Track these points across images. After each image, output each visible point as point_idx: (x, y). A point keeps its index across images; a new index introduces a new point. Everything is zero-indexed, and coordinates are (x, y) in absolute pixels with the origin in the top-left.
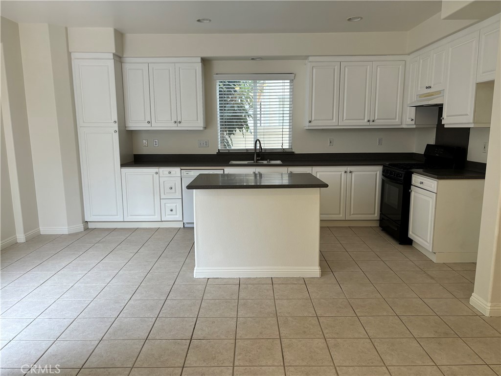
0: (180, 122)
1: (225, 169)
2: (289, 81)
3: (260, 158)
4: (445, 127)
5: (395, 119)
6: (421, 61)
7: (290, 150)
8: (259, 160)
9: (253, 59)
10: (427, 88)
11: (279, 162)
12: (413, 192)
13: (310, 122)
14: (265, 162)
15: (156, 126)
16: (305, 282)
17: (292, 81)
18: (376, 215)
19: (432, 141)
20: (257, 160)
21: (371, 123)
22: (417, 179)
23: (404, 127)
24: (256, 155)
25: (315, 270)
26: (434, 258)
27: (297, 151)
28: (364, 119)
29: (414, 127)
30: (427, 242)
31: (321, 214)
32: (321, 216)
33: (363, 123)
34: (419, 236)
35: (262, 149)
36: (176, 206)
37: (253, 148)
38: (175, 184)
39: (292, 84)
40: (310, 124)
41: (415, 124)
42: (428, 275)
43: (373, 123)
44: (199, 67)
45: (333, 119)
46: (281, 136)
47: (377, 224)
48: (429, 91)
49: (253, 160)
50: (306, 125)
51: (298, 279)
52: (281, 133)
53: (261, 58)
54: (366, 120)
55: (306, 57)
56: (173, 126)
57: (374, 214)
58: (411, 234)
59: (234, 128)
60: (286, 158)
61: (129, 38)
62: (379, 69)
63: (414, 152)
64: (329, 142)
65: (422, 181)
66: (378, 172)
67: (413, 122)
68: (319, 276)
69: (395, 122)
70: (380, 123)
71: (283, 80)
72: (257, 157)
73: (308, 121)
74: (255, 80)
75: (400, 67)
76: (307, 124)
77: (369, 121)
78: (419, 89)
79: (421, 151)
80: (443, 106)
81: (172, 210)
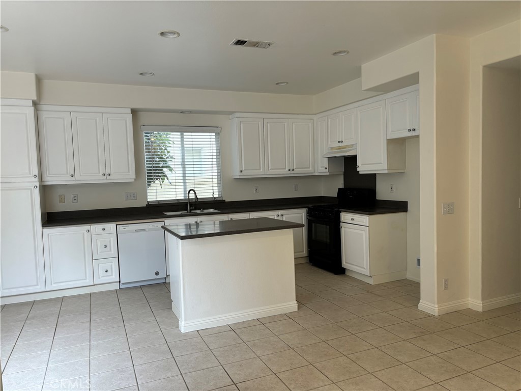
0: (109, 175)
1: (165, 221)
2: (214, 134)
4: (360, 173)
5: (309, 168)
6: (330, 120)
7: (221, 199)
9: (181, 112)
10: (339, 142)
11: (211, 211)
12: (343, 228)
13: (241, 171)
14: (199, 212)
15: (81, 179)
16: (288, 316)
17: (217, 134)
18: (304, 252)
19: (342, 186)
20: (191, 210)
21: (291, 172)
22: (346, 217)
23: (316, 174)
24: (190, 205)
25: (293, 305)
26: (371, 281)
27: (228, 199)
28: (285, 169)
29: (328, 174)
30: (364, 268)
31: (295, 253)
32: (296, 254)
33: (284, 172)
34: (354, 265)
35: (197, 198)
36: (111, 265)
37: (194, 197)
38: (110, 242)
39: (218, 137)
40: (242, 174)
41: (329, 172)
42: (375, 294)
43: (293, 172)
44: (129, 118)
45: (260, 169)
46: (211, 185)
47: (306, 260)
48: (340, 144)
49: (186, 209)
50: (237, 175)
51: (282, 315)
52: (211, 182)
53: (191, 112)
54: (287, 170)
55: (231, 113)
56: (102, 178)
57: (303, 251)
58: (344, 264)
59: (152, 179)
60: (217, 206)
61: (47, 84)
62: (294, 125)
64: (254, 190)
65: (353, 218)
66: (303, 214)
67: (327, 170)
68: (297, 310)
69: (309, 171)
70: (299, 172)
71: (210, 132)
72: (190, 207)
73: (239, 171)
74: (182, 132)
75: (310, 124)
76: (239, 174)
77: (290, 170)
78: (330, 143)
79: (335, 194)
80: (356, 157)
81: (107, 271)
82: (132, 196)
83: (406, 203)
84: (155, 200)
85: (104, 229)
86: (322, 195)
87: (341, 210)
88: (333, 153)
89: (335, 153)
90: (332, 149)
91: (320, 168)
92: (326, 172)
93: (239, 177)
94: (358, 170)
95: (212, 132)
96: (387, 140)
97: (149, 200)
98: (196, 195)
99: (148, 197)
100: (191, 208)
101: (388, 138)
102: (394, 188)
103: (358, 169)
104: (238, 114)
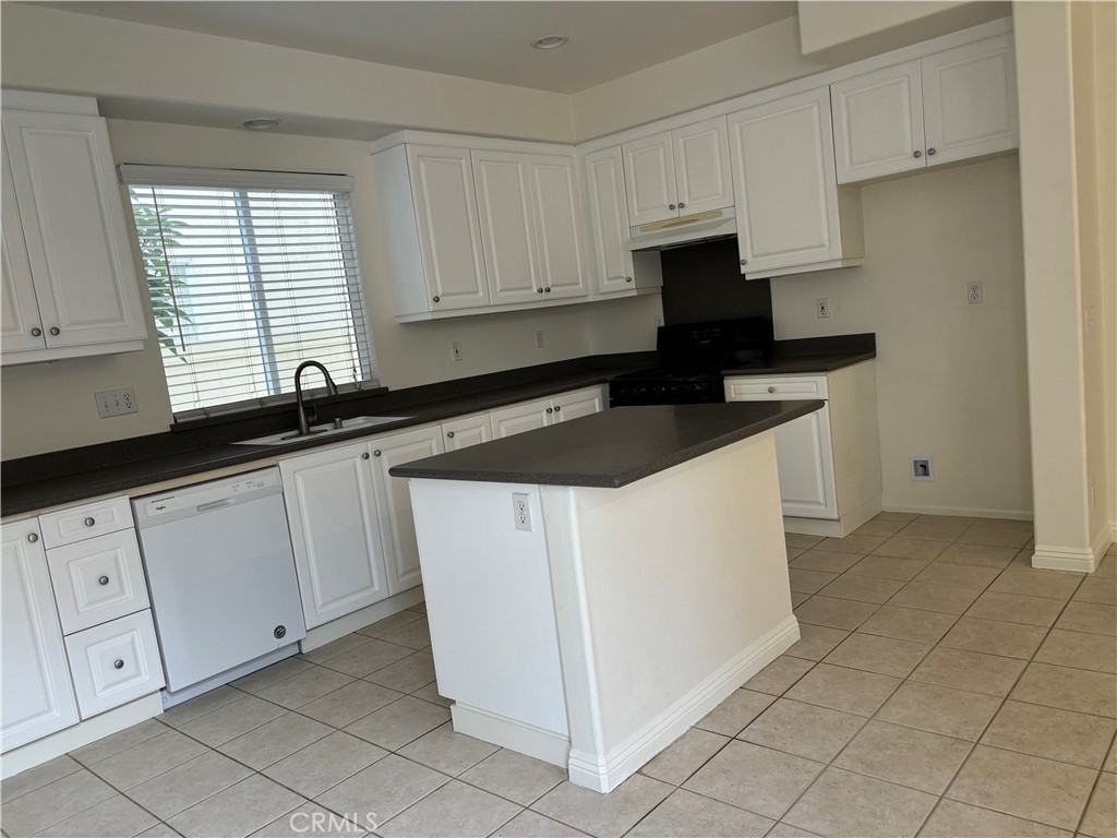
2: (331, 196)
3: (315, 418)
4: (745, 279)
6: (631, 154)
7: (374, 386)
8: (314, 424)
10: (671, 207)
13: (437, 300)
14: (329, 429)
20: (309, 425)
21: (544, 295)
24: (304, 409)
28: (530, 287)
29: (635, 293)
33: (527, 297)
35: (335, 387)
36: (133, 641)
38: (117, 561)
39: (341, 205)
40: (437, 305)
41: (638, 287)
43: (549, 296)
45: (478, 291)
49: (295, 425)
50: (423, 310)
54: (535, 290)
63: (592, 354)
66: (596, 400)
67: (633, 284)
70: (561, 295)
72: (306, 416)
73: (431, 300)
74: (242, 189)
76: (432, 306)
77: (540, 291)
78: (636, 214)
79: (650, 344)
80: (736, 239)
81: (120, 665)
82: (123, 402)
83: (871, 337)
84: (191, 407)
85: (93, 522)
86: (592, 353)
87: (722, 372)
88: (647, 238)
89: (657, 236)
90: (645, 228)
91: (606, 282)
92: (628, 289)
93: (430, 317)
94: (742, 272)
95: (322, 190)
96: (839, 186)
97: (175, 410)
98: (328, 379)
99: (173, 400)
100: (310, 420)
101: (842, 181)
102: (830, 308)
103: (743, 269)
104: (408, 135)
